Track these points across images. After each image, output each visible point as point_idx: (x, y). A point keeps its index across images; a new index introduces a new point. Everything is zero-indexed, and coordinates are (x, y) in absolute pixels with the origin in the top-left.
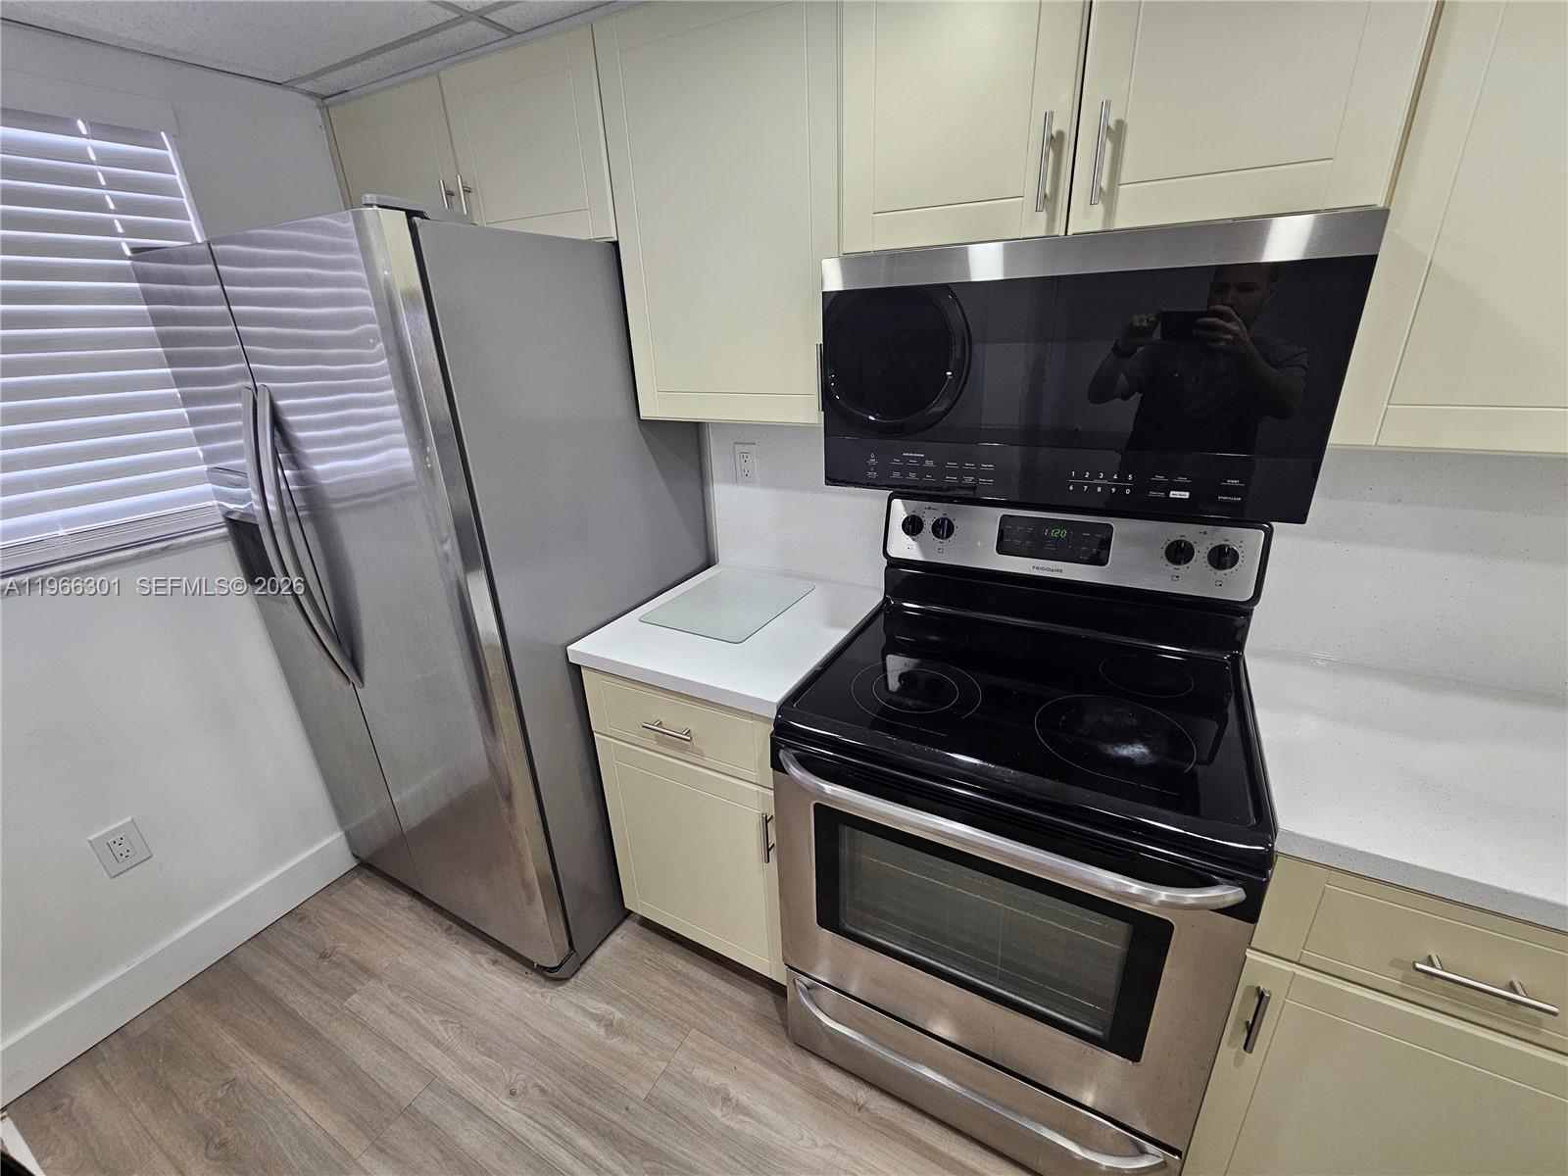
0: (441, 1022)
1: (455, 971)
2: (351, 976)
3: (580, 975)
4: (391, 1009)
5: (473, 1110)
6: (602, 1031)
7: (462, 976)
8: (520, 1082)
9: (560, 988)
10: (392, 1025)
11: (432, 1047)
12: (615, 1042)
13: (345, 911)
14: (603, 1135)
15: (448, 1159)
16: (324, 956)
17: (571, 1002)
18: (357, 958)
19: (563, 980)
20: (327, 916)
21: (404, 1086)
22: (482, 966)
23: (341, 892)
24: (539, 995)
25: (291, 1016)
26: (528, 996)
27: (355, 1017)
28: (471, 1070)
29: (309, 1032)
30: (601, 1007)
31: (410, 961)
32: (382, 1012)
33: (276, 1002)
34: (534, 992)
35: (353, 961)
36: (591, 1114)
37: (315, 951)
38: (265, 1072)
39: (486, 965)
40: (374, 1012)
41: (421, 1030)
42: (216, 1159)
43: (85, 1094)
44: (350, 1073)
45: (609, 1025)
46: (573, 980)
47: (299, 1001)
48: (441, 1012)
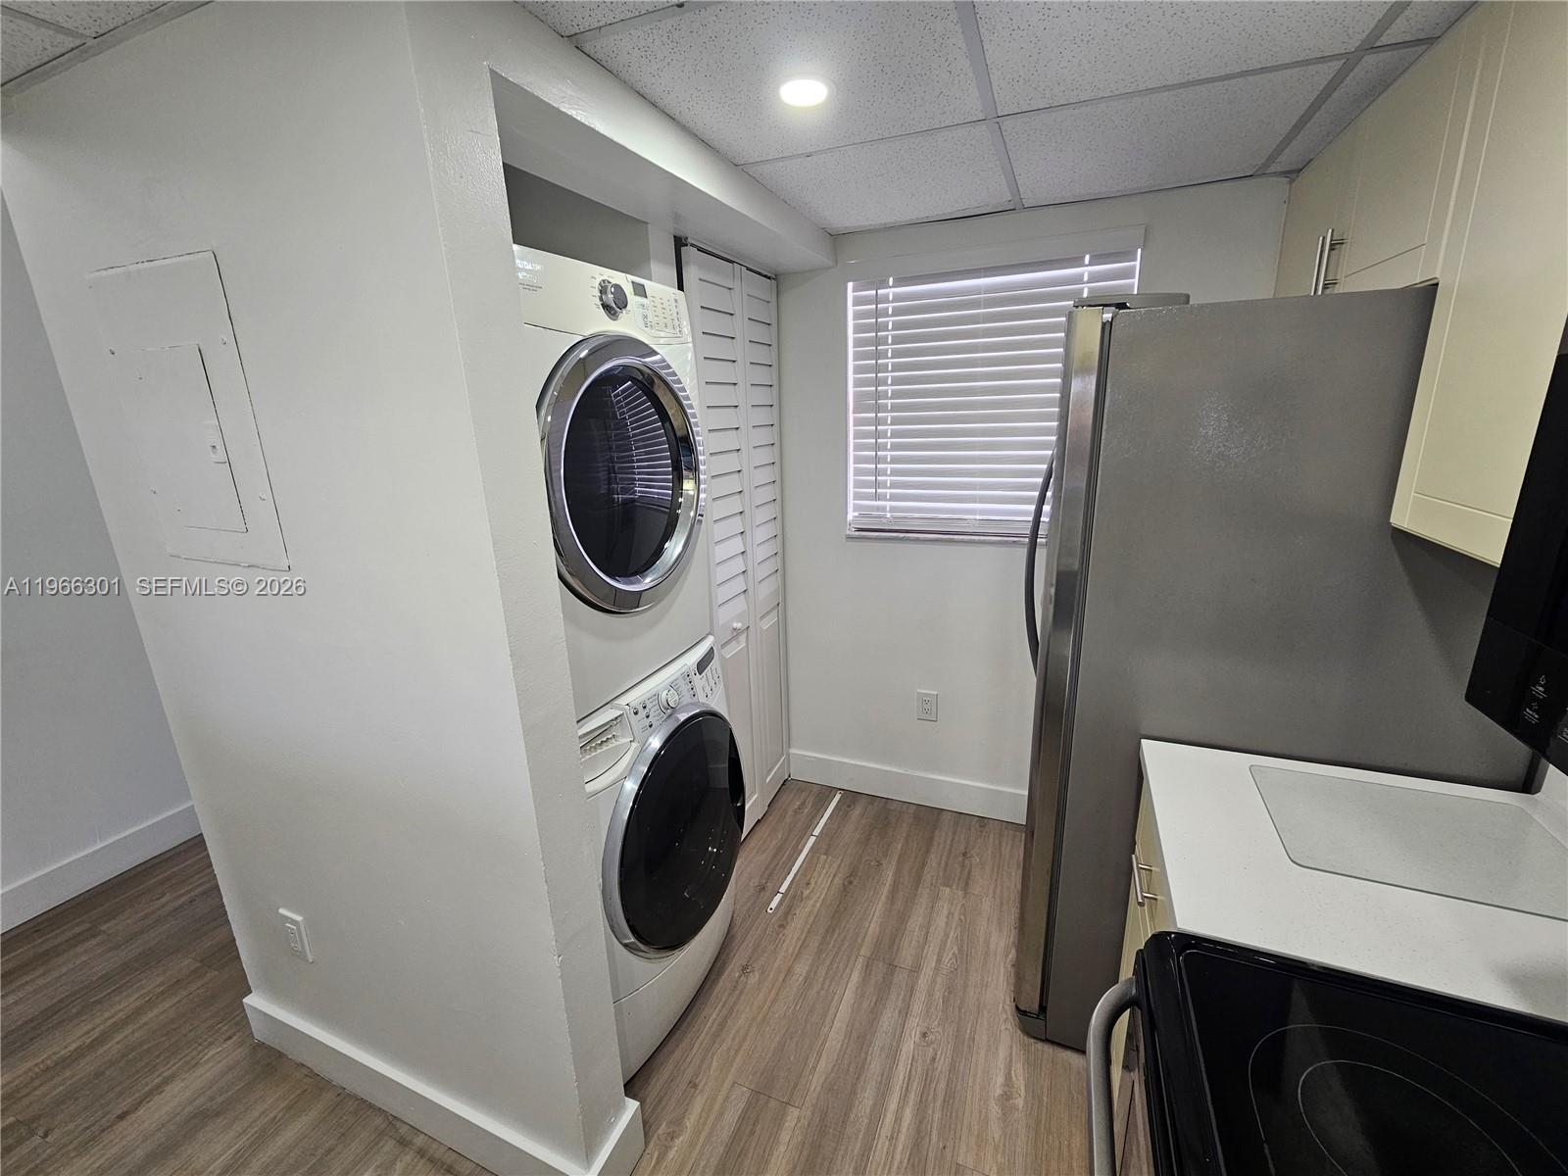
0: (954, 953)
1: (994, 940)
2: (959, 879)
3: (1040, 1045)
4: (950, 914)
5: (905, 1012)
6: (999, 1092)
7: (992, 947)
8: (934, 1037)
9: (1019, 1032)
10: (941, 921)
11: (935, 957)
12: (995, 1110)
13: (1000, 843)
14: (918, 1132)
15: (872, 1012)
16: (965, 854)
17: (1011, 1047)
18: (973, 873)
19: (1027, 1032)
20: (992, 836)
21: (906, 956)
22: (1007, 956)
23: (1011, 832)
24: (1005, 1016)
25: (924, 864)
26: (1000, 1008)
27: (935, 898)
28: (930, 994)
29: (918, 880)
30: (1020, 1082)
31: (986, 905)
32: (945, 912)
33: (928, 851)
34: (1006, 1012)
35: (969, 873)
36: (930, 1112)
37: (966, 848)
38: (889, 876)
39: (1008, 960)
40: (943, 907)
41: (944, 944)
42: (844, 884)
43: (857, 811)
44: (903, 919)
45: (1007, 1096)
46: (1032, 1040)
47: (933, 859)
48: (960, 950)
